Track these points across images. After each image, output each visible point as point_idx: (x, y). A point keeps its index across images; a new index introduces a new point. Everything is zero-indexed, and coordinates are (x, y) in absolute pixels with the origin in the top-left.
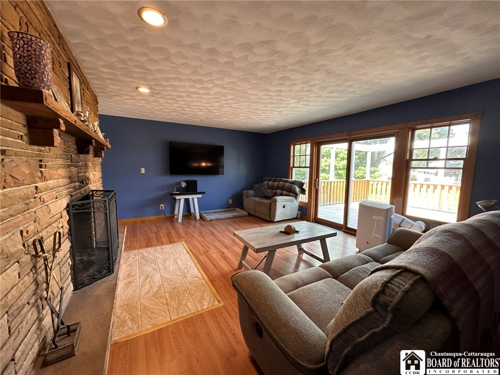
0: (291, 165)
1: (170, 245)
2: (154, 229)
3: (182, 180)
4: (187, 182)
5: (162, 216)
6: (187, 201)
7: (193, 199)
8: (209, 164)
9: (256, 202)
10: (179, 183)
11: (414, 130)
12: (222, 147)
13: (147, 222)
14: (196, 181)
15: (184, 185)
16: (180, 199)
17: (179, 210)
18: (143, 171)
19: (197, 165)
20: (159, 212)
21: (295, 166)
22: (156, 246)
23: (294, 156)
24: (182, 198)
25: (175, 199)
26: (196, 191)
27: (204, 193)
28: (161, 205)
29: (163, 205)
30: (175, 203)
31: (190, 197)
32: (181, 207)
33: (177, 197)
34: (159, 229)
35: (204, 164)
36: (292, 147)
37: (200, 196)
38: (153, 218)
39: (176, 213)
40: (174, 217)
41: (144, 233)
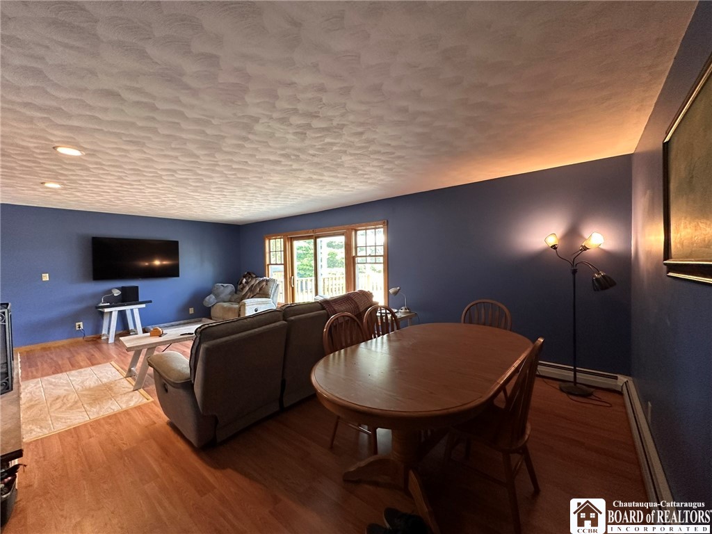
0: (268, 262)
1: (93, 368)
2: (67, 355)
3: (115, 288)
4: (122, 289)
5: (81, 339)
6: (122, 315)
7: (132, 310)
8: (165, 263)
9: (224, 308)
10: (110, 291)
11: (356, 231)
12: (176, 243)
13: (53, 349)
14: (137, 287)
15: (117, 293)
16: (111, 312)
17: (109, 328)
18: (46, 277)
19: (147, 264)
20: (75, 333)
21: (272, 263)
22: (70, 370)
23: (270, 252)
24: (115, 311)
25: (102, 313)
26: (138, 300)
27: (151, 302)
28: (77, 324)
29: (81, 323)
30: (103, 319)
31: (127, 308)
32: (112, 322)
33: (106, 310)
34: (75, 354)
35: (157, 263)
36: (267, 242)
37: (144, 306)
38: (65, 342)
39: (104, 332)
40: (100, 338)
41: (49, 361)
